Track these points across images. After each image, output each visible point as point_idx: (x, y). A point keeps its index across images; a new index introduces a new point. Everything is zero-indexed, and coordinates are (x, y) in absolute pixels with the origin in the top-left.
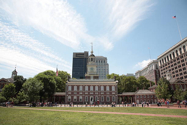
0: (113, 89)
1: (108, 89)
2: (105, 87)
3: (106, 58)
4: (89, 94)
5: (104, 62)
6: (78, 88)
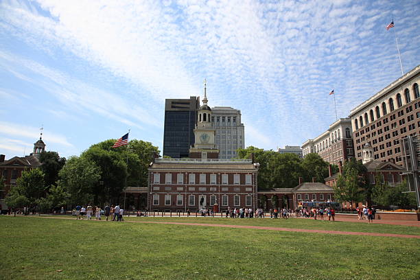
0: (249, 180)
1: (237, 179)
2: (231, 176)
4: (197, 190)
5: (234, 120)
6: (174, 178)
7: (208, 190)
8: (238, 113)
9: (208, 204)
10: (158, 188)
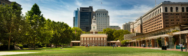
0: (105, 39)
1: (102, 39)
2: (100, 38)
3: (108, 11)
4: (92, 42)
5: (106, 14)
6: (87, 39)
7: (95, 42)
8: (107, 12)
9: (95, 45)
10: (82, 41)
